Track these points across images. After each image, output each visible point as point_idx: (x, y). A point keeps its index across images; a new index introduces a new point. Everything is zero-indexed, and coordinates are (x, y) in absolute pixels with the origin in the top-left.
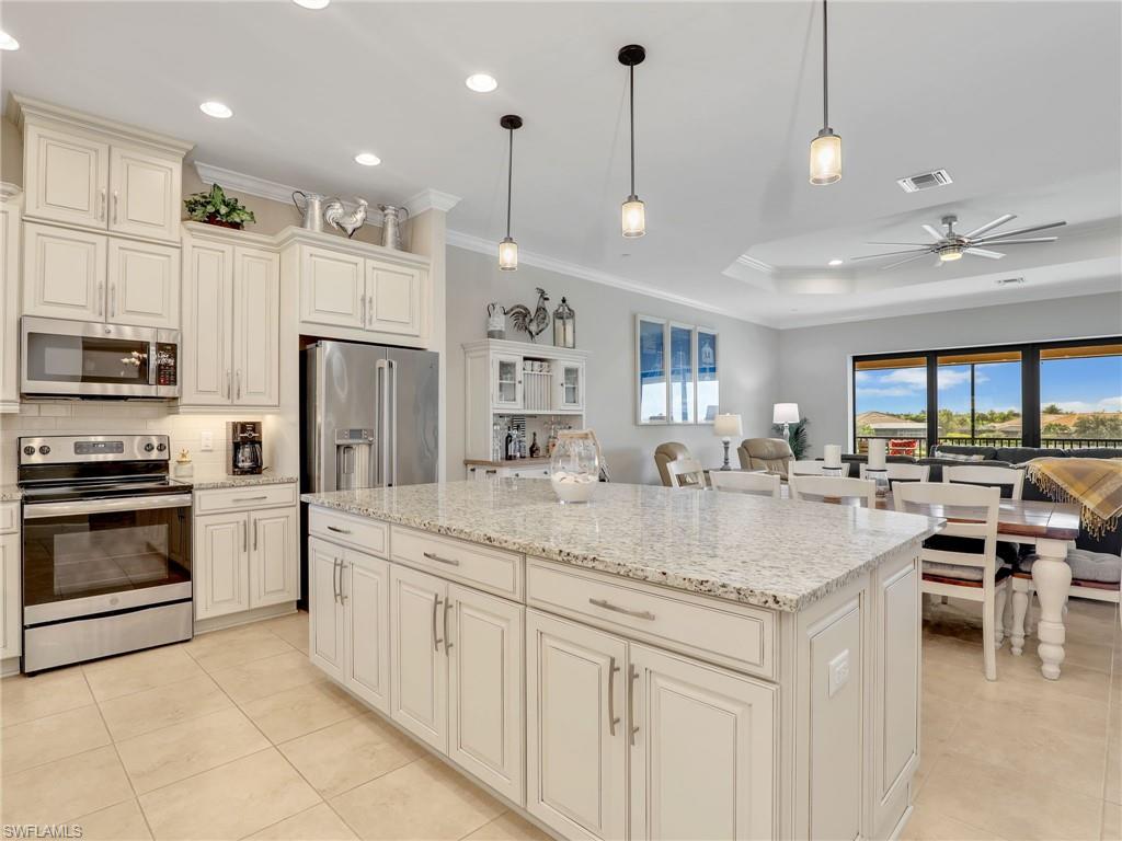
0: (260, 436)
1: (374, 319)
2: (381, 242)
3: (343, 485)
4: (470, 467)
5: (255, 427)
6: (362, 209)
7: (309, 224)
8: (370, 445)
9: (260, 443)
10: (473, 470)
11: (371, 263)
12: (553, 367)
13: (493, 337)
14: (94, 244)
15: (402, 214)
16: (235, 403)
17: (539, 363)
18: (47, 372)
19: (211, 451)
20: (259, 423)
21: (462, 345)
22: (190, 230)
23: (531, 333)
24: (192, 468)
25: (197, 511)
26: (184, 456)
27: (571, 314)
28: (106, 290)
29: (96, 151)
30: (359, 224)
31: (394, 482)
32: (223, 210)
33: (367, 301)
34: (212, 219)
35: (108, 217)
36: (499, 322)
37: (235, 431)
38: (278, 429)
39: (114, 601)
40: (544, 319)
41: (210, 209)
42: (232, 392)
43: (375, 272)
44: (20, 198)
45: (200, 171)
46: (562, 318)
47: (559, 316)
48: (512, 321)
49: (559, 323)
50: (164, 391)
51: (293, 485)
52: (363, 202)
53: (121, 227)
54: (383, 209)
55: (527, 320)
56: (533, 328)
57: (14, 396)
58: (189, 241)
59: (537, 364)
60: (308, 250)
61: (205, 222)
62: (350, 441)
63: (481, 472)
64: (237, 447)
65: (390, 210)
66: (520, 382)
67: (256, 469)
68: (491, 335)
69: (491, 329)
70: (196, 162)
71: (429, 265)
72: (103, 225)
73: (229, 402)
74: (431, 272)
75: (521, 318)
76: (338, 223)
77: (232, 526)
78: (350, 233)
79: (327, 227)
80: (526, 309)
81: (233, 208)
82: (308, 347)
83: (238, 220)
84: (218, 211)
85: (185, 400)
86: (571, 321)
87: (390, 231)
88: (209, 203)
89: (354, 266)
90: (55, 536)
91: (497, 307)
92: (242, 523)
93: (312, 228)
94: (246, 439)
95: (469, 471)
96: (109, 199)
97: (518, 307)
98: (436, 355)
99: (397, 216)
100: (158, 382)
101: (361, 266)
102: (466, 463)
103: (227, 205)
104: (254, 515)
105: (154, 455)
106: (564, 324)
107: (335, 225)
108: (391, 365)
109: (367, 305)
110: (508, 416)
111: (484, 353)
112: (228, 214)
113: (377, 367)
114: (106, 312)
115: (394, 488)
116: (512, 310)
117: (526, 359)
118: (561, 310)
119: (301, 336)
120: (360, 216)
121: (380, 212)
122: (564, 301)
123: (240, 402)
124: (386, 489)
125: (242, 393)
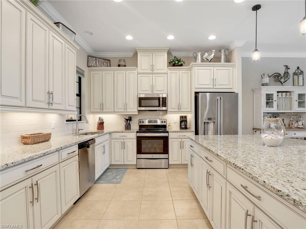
0: (187, 119)
1: (217, 85)
2: (220, 61)
3: (206, 133)
4: (255, 130)
5: (186, 117)
6: (213, 53)
7: (197, 61)
8: (214, 122)
9: (187, 121)
10: (256, 131)
11: (215, 68)
12: (292, 94)
13: (264, 86)
14: (150, 76)
15: (227, 51)
16: (180, 111)
17: (285, 93)
18: (142, 105)
19: (176, 123)
20: (186, 116)
21: (252, 90)
22: (169, 69)
23: (281, 82)
24: (171, 127)
25: (169, 137)
26: (170, 124)
27: (302, 73)
28: (152, 86)
29: (150, 55)
30: (212, 58)
31: (222, 134)
32: (177, 62)
33: (215, 79)
34: (174, 65)
35: (153, 70)
36: (266, 80)
37: (180, 118)
38: (191, 117)
39: (152, 156)
40: (288, 76)
41: (174, 63)
42: (179, 108)
43: (217, 70)
44: (137, 70)
45: (172, 54)
46: (297, 75)
47: (295, 74)
48: (272, 79)
49: (296, 77)
50: (164, 108)
51: (193, 133)
52: (213, 50)
53: (155, 71)
54: (220, 51)
55: (280, 78)
56: (282, 80)
57: (137, 111)
58: (169, 72)
59: (284, 94)
60: (196, 68)
61: (172, 66)
62: (208, 121)
63: (258, 132)
64: (181, 122)
65: (223, 51)
66: (275, 101)
67: (186, 128)
68: (263, 85)
69: (263, 83)
70: (171, 52)
71: (235, 65)
72: (152, 72)
73: (178, 111)
74: (236, 67)
75: (277, 78)
76: (206, 59)
77: (177, 142)
78: (210, 60)
79: (203, 61)
80: (279, 74)
81: (179, 61)
82: (197, 95)
83: (180, 64)
84: (175, 63)
85: (168, 111)
86: (302, 75)
87: (223, 57)
88: (173, 61)
89: (210, 70)
90: (142, 140)
91: (266, 75)
92: (180, 142)
93: (198, 62)
94: (183, 120)
95: (254, 132)
96: (153, 66)
97: (275, 73)
98: (237, 94)
99: (225, 52)
100: (162, 107)
101: (212, 70)
102: (254, 129)
103: (178, 61)
104: (183, 140)
105: (164, 124)
106: (298, 77)
107: (205, 59)
108: (221, 98)
109: (214, 81)
110: (271, 113)
111: (259, 91)
112: (178, 63)
113: (217, 99)
114: (152, 91)
115: (222, 136)
116: (273, 75)
117: (278, 92)
118: (297, 72)
119: (195, 92)
120: (213, 55)
121: (220, 52)
122: (298, 68)
123: (181, 111)
124: (219, 136)
125: (182, 108)
